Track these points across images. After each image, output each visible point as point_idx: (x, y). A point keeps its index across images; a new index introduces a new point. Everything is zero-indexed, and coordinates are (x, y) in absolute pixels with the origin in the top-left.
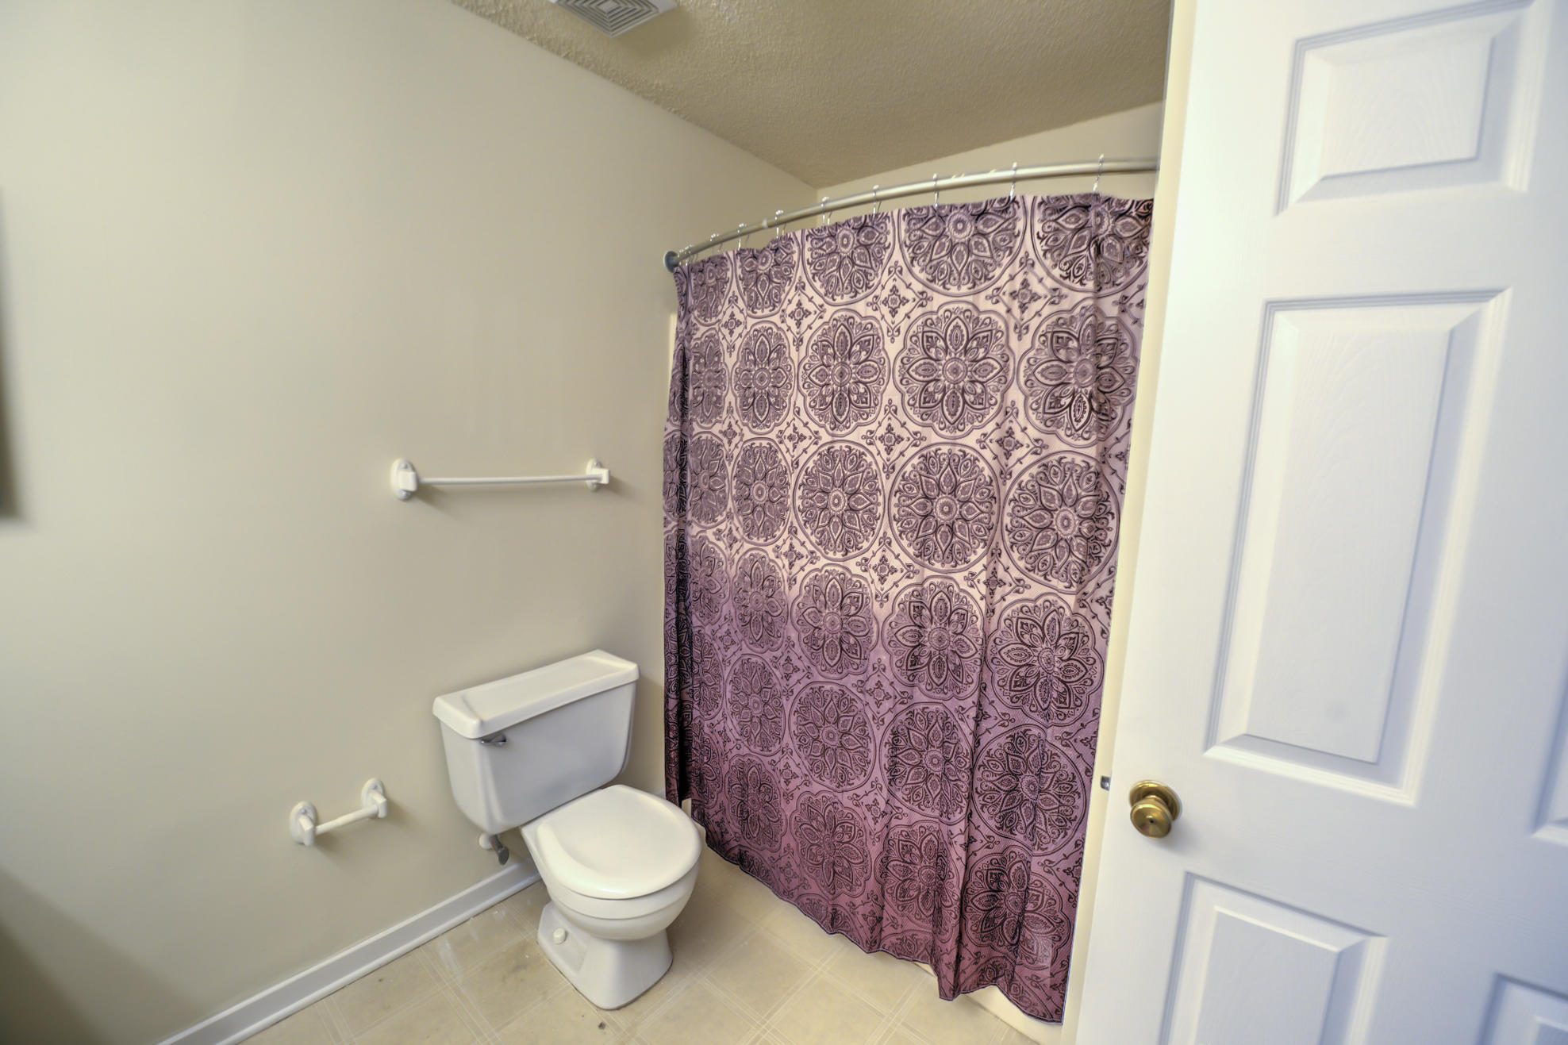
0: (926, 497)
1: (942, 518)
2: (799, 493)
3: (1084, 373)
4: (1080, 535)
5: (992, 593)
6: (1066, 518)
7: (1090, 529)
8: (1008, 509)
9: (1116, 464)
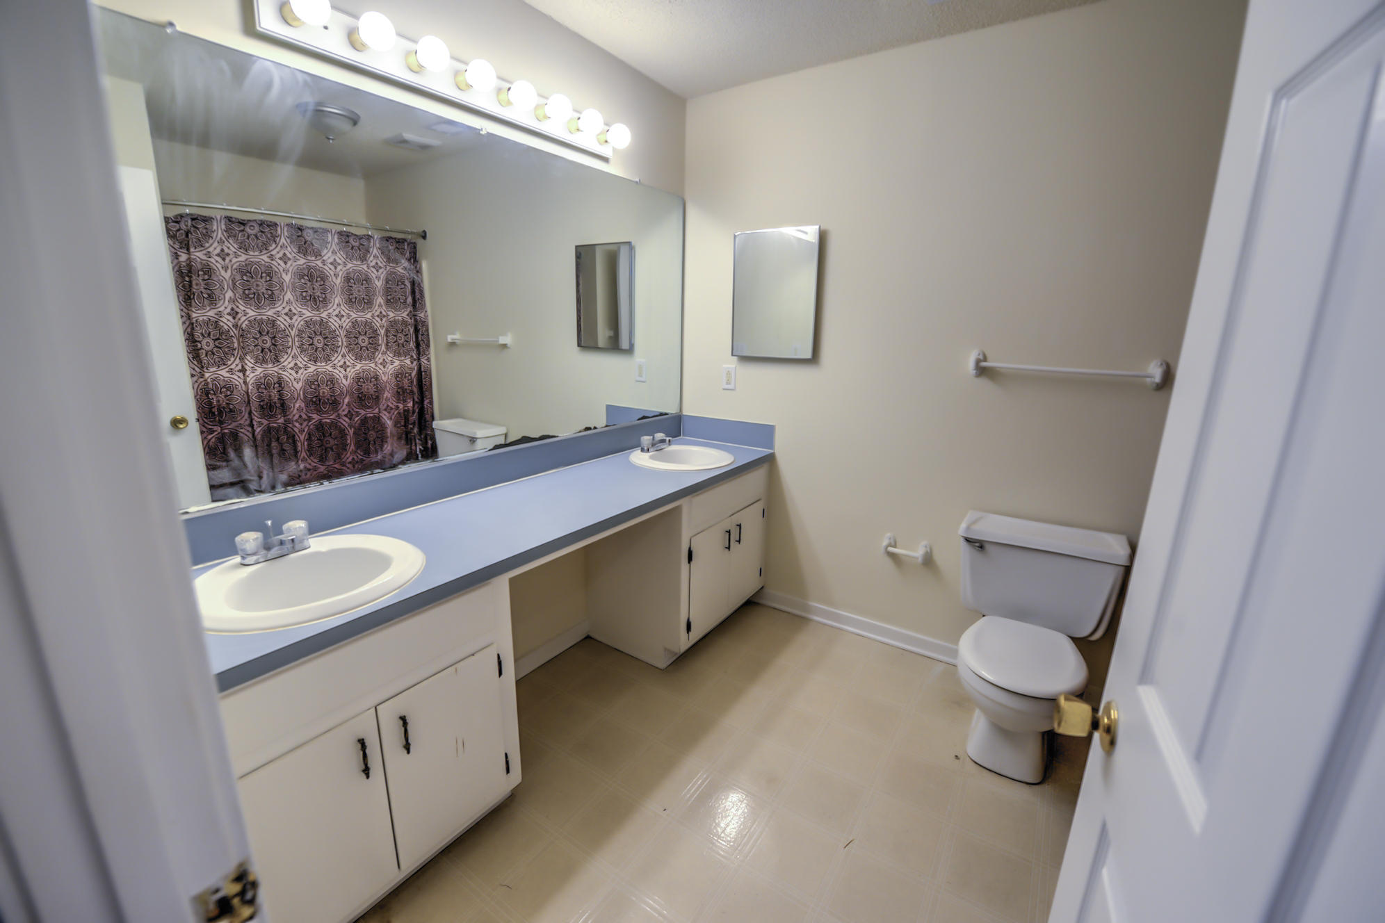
0: (275, 345)
1: (266, 338)
2: (340, 344)
3: (197, 284)
4: (200, 342)
5: (243, 366)
6: (208, 346)
7: (197, 346)
8: (236, 345)
9: (184, 314)
